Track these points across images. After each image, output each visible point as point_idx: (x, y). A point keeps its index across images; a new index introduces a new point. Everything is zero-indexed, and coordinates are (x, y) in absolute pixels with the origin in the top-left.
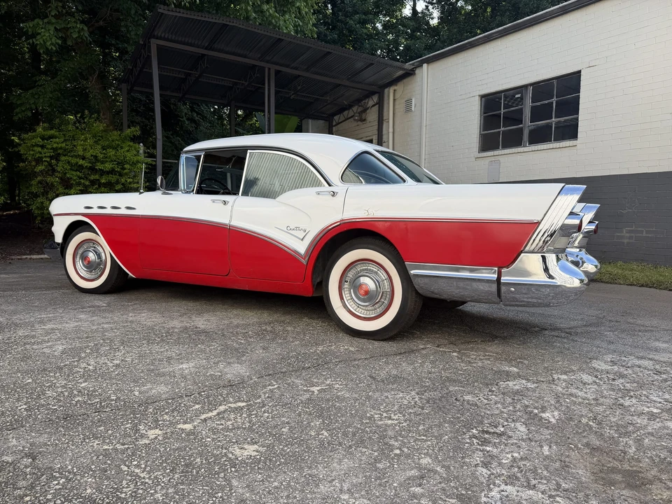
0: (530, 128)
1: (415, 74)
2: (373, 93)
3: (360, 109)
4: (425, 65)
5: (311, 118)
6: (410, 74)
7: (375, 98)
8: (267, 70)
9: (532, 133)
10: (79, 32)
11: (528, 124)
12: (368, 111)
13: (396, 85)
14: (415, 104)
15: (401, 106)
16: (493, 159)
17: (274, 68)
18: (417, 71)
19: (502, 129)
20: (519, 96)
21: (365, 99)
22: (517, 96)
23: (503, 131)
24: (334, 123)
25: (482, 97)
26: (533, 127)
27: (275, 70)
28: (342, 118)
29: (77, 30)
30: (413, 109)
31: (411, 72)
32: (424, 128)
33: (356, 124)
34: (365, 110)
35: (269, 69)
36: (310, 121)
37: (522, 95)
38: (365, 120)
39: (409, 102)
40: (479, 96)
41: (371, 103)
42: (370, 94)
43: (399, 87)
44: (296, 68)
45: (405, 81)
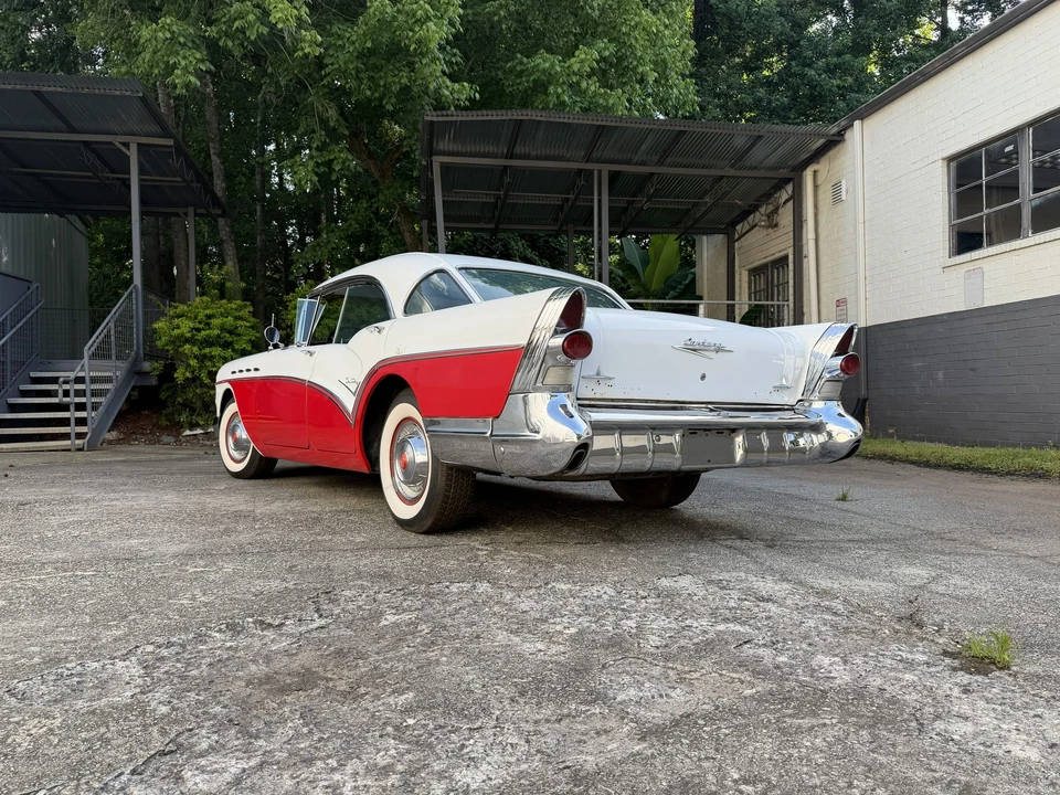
0: (1033, 203)
1: (844, 140)
2: (787, 181)
3: (771, 208)
4: (857, 123)
5: (707, 234)
6: (835, 141)
7: (790, 188)
8: (596, 172)
9: (1036, 211)
10: (343, 163)
11: (1028, 197)
12: (780, 211)
13: (818, 163)
14: (847, 189)
15: (826, 195)
16: (970, 266)
17: (606, 168)
18: (848, 135)
19: (986, 211)
20: (1010, 148)
21: (775, 193)
22: (1007, 149)
23: (988, 215)
24: (737, 236)
25: (950, 159)
26: (1037, 202)
27: (609, 171)
28: (747, 227)
29: (340, 161)
30: (844, 197)
31: (837, 138)
32: (861, 226)
33: (765, 232)
34: (776, 211)
35: (600, 171)
36: (705, 237)
37: (1016, 148)
38: (776, 225)
39: (837, 187)
40: (943, 159)
41: (785, 196)
42: (780, 184)
43: (822, 166)
44: (643, 164)
45: (831, 153)
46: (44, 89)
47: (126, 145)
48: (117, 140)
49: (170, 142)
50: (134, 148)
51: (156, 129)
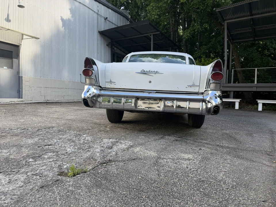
46: (133, 26)
47: (151, 35)
48: (149, 34)
49: (159, 33)
50: (152, 35)
51: (156, 30)
